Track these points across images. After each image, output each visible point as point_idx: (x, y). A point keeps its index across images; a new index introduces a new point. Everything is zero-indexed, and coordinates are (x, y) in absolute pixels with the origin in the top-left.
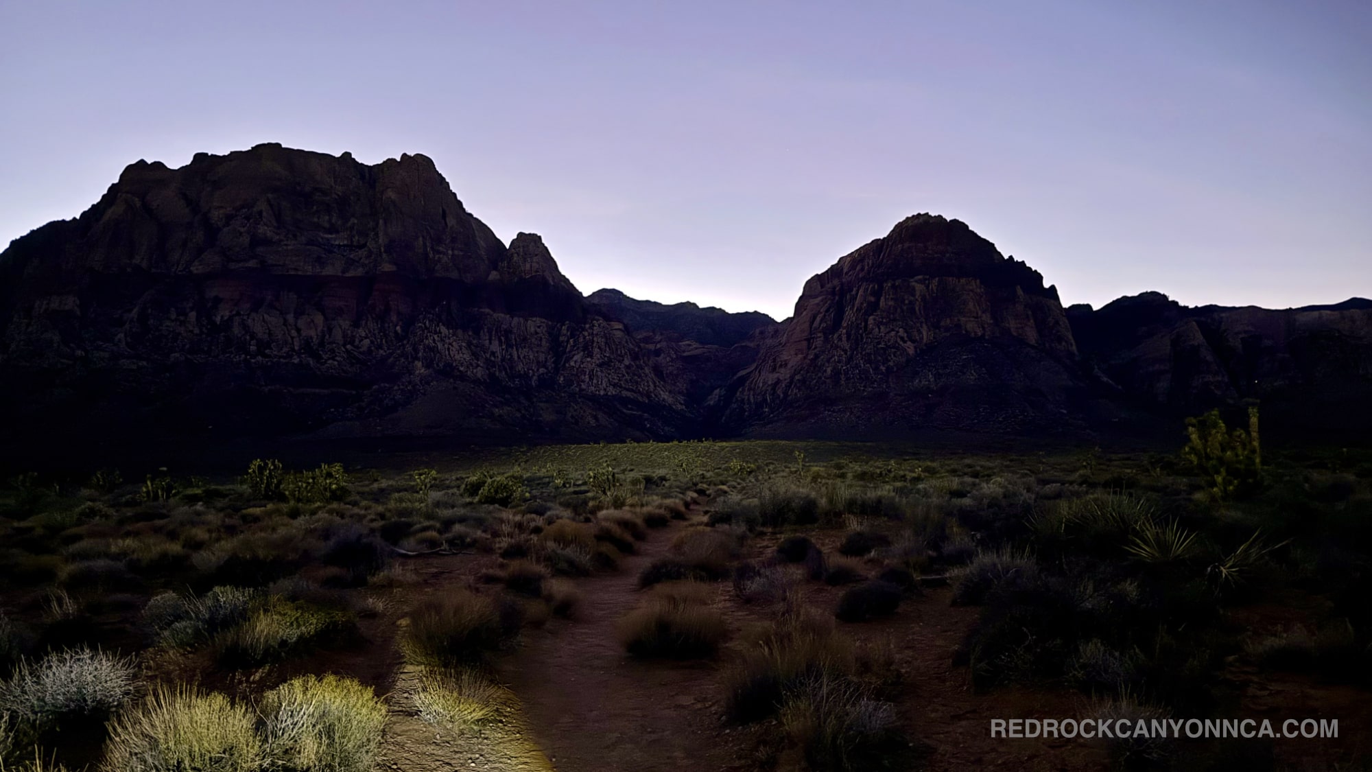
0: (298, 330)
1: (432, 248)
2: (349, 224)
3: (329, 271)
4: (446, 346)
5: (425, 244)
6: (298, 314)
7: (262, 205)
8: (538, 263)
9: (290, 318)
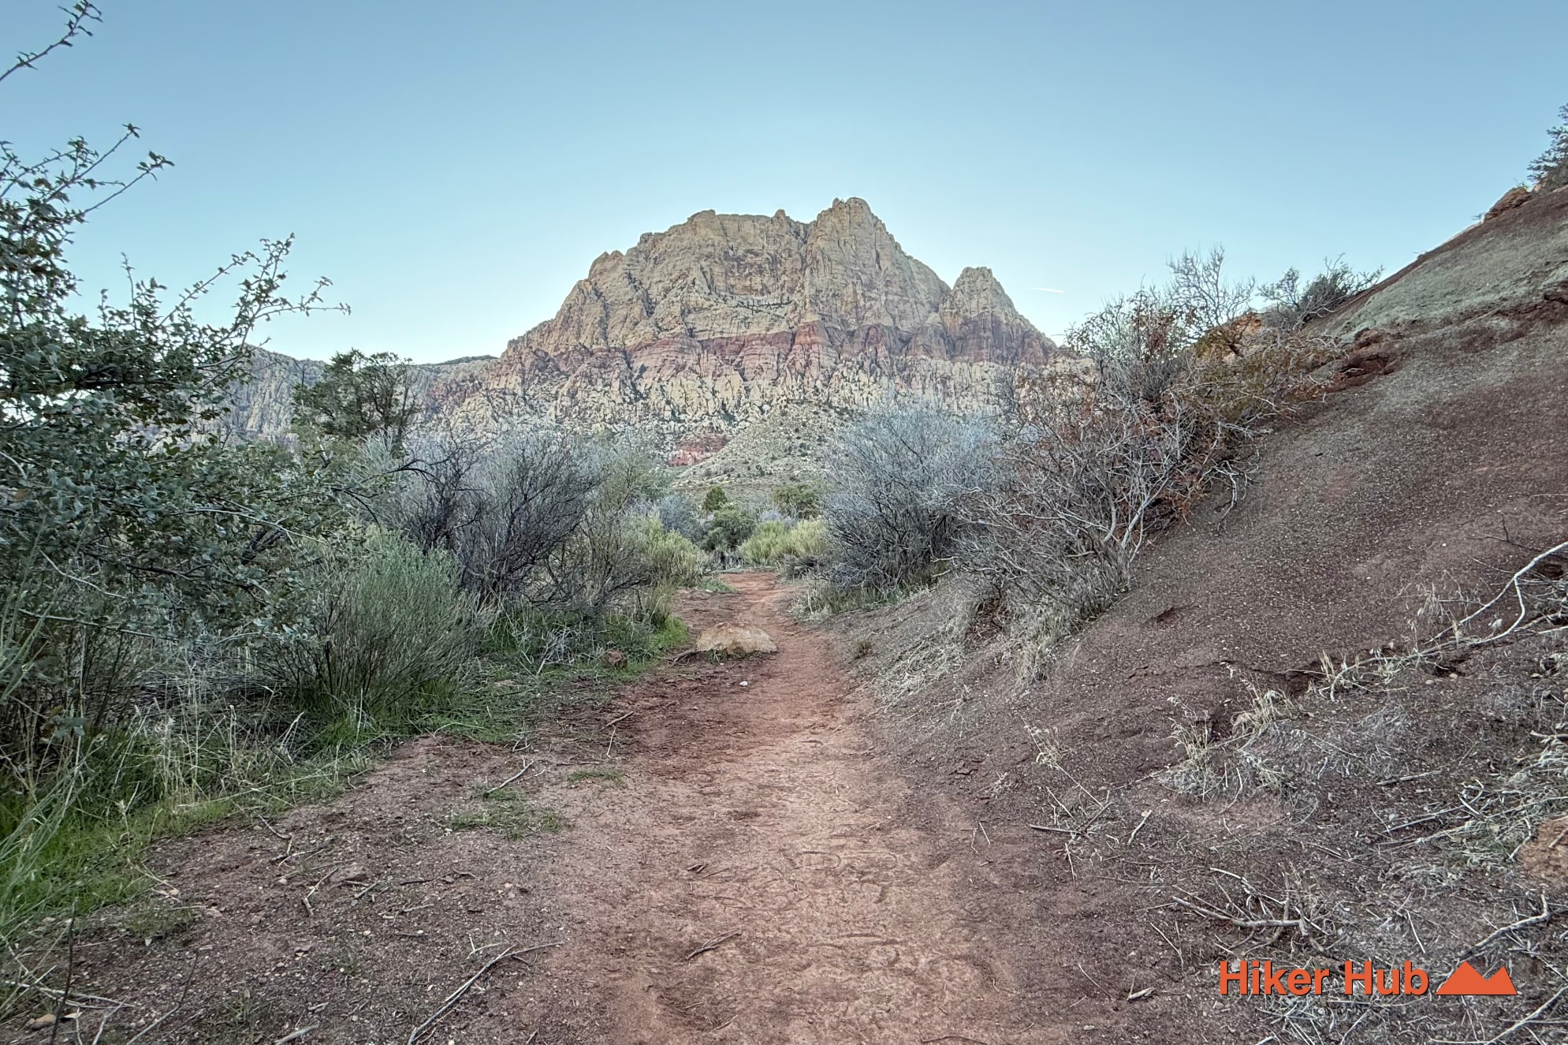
0: (714, 393)
1: (863, 295)
2: (781, 282)
3: (754, 330)
4: (865, 396)
5: (855, 292)
6: (716, 376)
7: (695, 273)
8: (987, 299)
9: (709, 380)
